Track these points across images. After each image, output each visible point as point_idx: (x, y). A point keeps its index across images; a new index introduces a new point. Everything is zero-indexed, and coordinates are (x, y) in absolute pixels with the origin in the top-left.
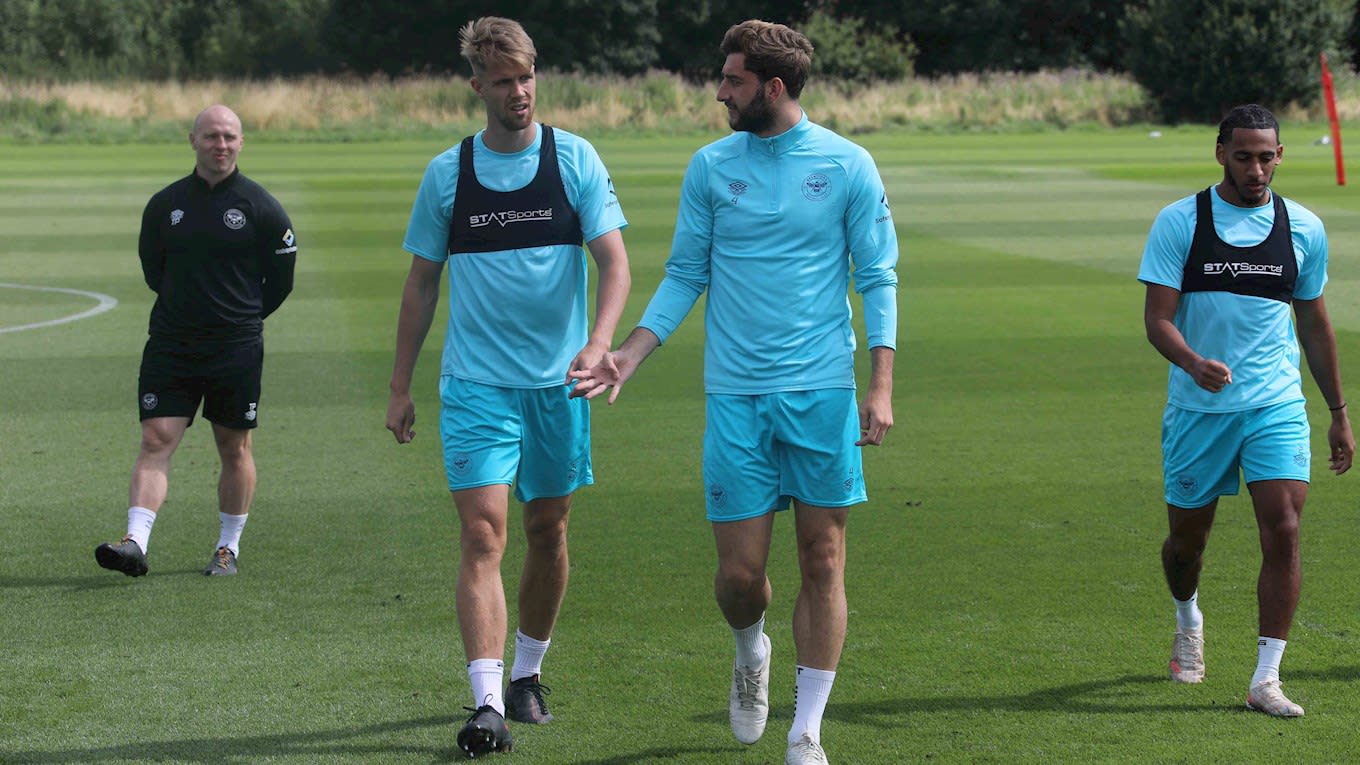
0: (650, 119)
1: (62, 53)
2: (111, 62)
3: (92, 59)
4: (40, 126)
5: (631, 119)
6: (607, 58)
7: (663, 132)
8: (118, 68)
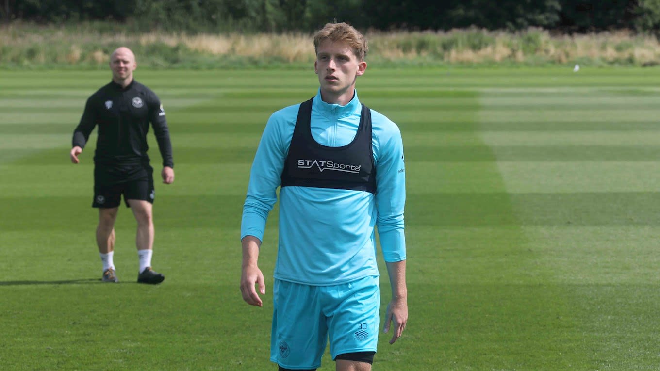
0: (520, 56)
1: (214, 17)
2: (241, 22)
3: (231, 20)
4: (166, 59)
5: (509, 57)
6: (527, 20)
7: (527, 64)
8: (245, 26)
